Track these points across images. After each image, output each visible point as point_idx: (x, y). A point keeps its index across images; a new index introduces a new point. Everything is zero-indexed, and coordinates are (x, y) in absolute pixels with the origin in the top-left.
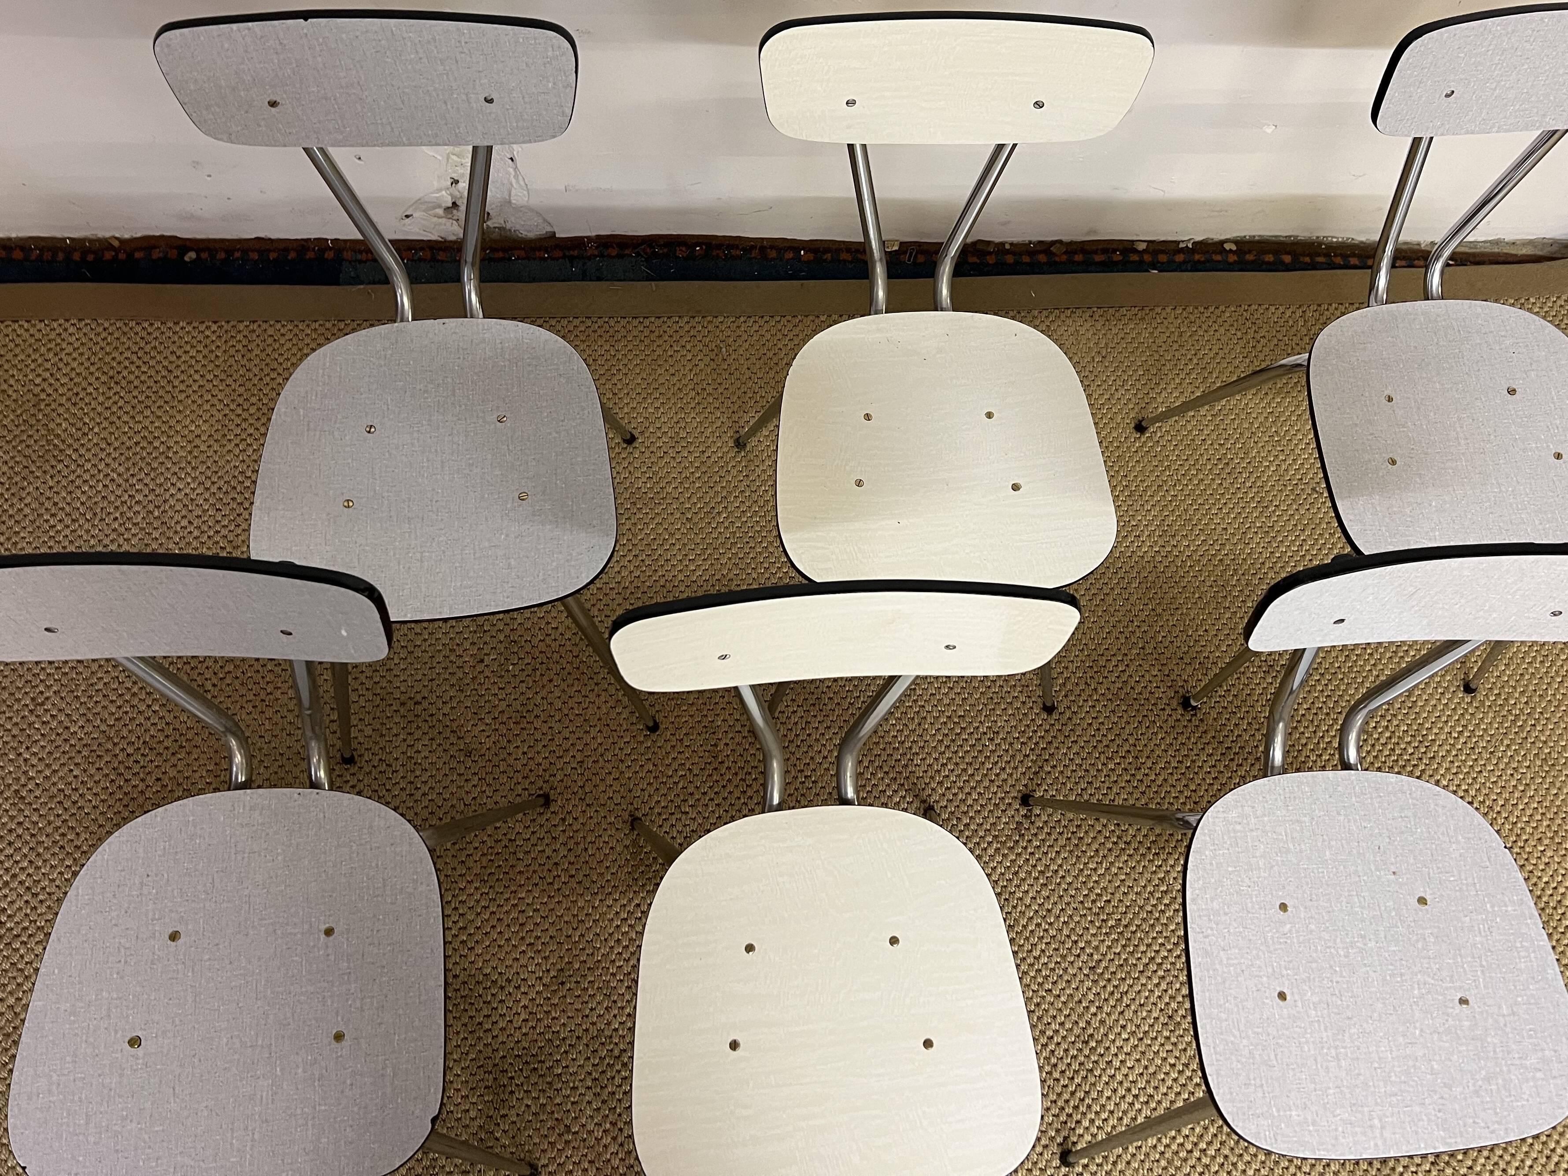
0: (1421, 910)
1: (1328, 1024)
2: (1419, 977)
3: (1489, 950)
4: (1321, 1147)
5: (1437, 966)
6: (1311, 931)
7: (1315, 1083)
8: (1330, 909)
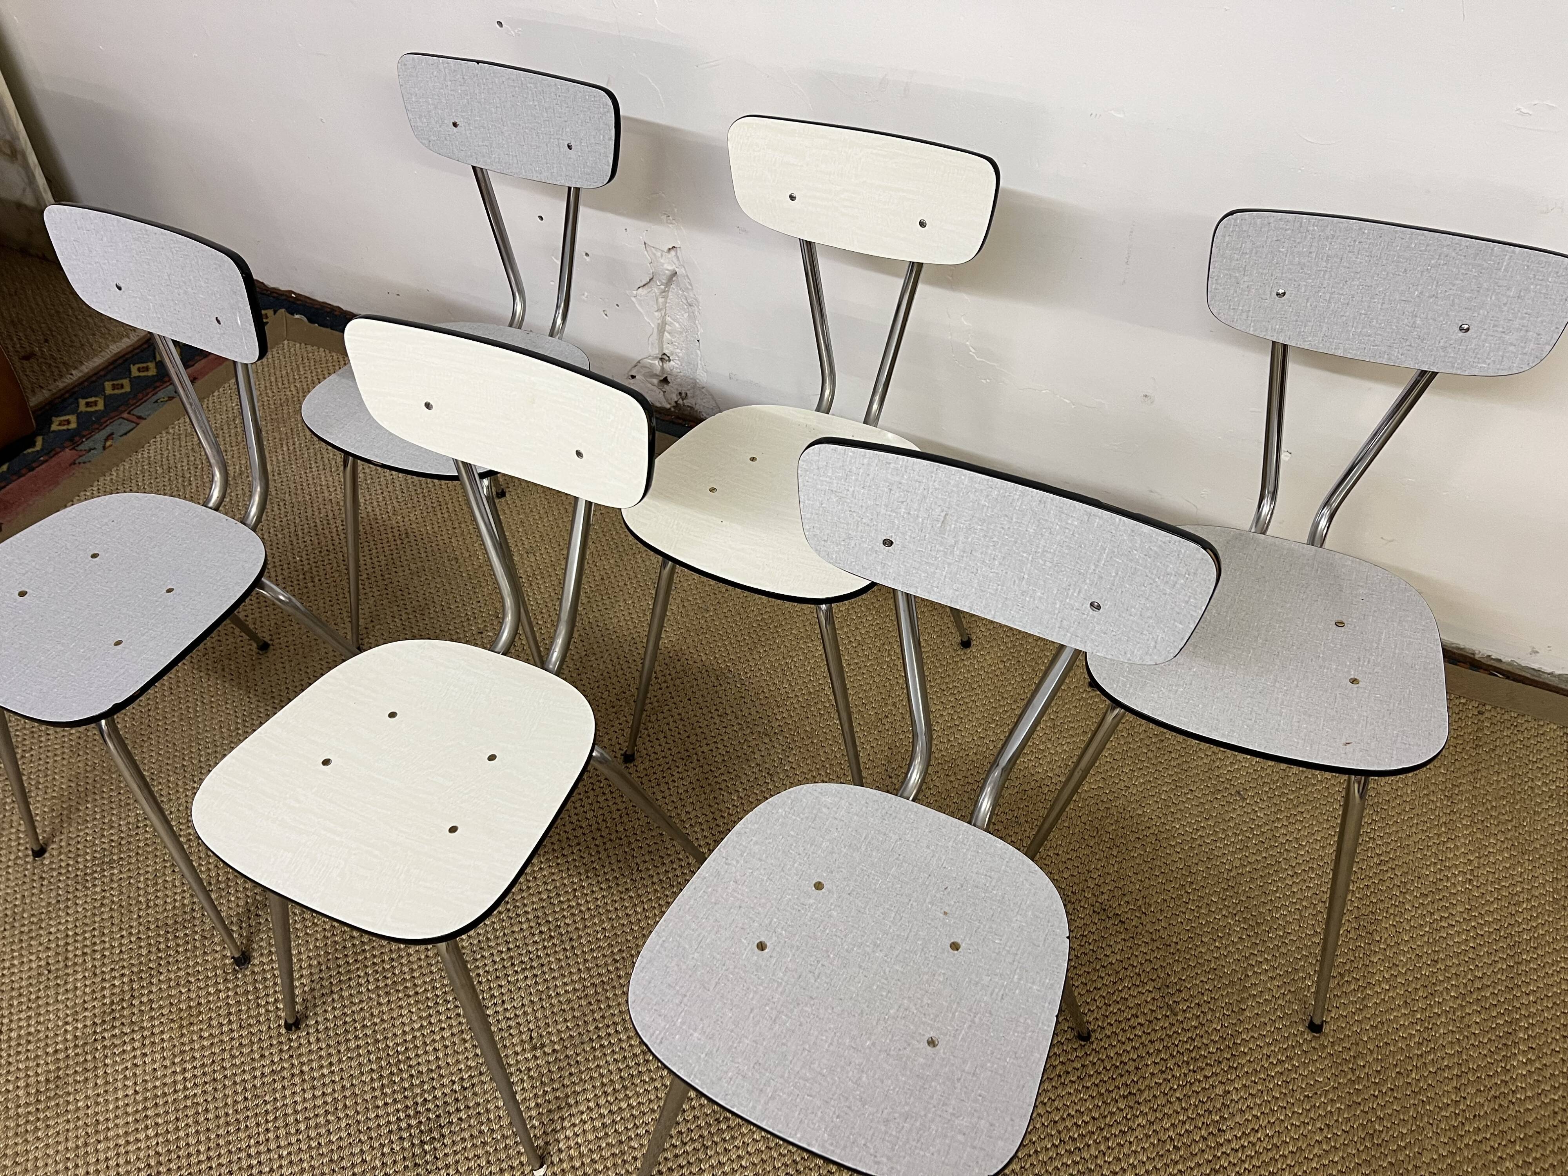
0: (948, 952)
1: (787, 991)
2: (905, 1001)
3: (990, 1013)
4: (699, 1076)
5: (929, 1002)
6: (830, 916)
7: (737, 1026)
8: (862, 910)
